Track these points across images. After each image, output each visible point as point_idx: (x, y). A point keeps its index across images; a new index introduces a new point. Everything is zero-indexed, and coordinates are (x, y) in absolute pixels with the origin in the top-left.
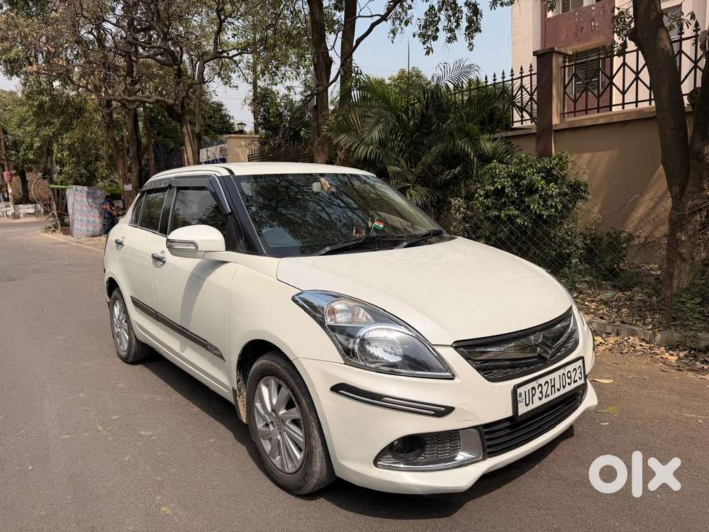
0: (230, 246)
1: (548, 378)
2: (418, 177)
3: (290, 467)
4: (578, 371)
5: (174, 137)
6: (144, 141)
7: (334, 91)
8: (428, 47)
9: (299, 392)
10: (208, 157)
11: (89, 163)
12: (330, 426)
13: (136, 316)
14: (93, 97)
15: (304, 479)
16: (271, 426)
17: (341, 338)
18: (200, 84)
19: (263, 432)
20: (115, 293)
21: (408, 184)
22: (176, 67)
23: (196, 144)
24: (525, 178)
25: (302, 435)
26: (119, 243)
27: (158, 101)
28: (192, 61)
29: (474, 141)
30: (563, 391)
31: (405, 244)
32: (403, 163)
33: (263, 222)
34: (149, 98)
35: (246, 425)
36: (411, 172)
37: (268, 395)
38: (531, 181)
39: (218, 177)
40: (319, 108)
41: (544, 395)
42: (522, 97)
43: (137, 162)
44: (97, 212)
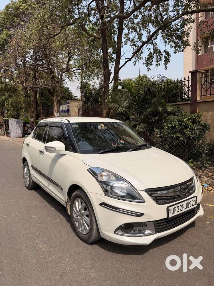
0: (67, 149)
1: (181, 204)
2: (142, 120)
3: (85, 232)
4: (194, 202)
5: (50, 101)
6: (39, 102)
7: (111, 86)
8: (148, 68)
9: (88, 205)
10: (63, 109)
11: (18, 110)
12: (99, 218)
13: (33, 172)
14: (21, 86)
15: (89, 237)
16: (78, 217)
17: (104, 186)
18: (60, 81)
19: (76, 218)
20: (25, 163)
21: (138, 123)
22: (52, 75)
23: (58, 104)
24: (184, 122)
25: (89, 220)
26: (28, 145)
27: (44, 88)
28: (58, 72)
29: (164, 106)
30: (187, 209)
31: (131, 150)
32: (136, 114)
33: (79, 139)
34: (41, 87)
35: (70, 216)
36: (139, 118)
37: (78, 205)
38: (186, 123)
39: (64, 123)
40: (105, 92)
41: (180, 210)
42: (185, 89)
43: (36, 110)
44: (20, 129)
